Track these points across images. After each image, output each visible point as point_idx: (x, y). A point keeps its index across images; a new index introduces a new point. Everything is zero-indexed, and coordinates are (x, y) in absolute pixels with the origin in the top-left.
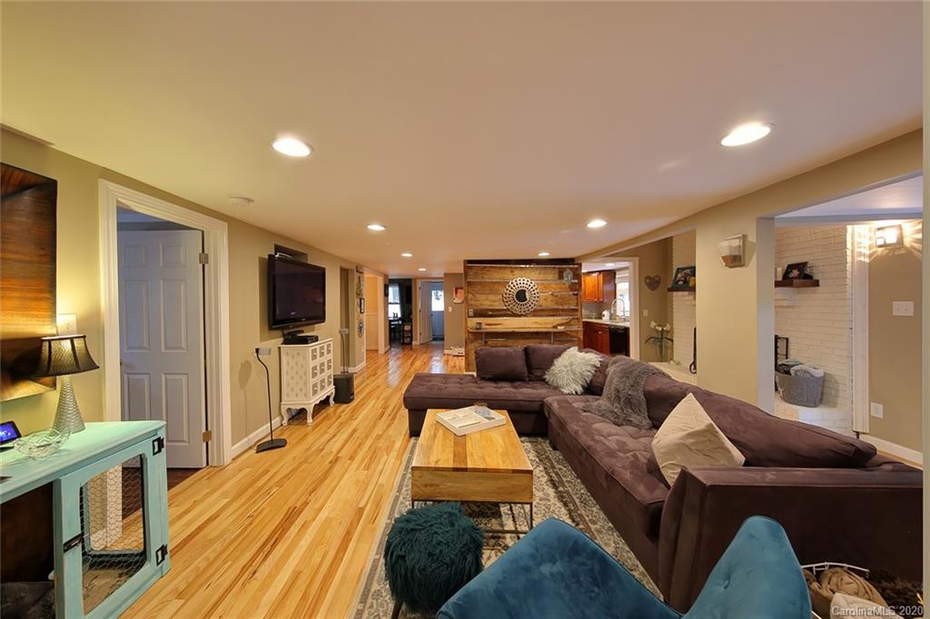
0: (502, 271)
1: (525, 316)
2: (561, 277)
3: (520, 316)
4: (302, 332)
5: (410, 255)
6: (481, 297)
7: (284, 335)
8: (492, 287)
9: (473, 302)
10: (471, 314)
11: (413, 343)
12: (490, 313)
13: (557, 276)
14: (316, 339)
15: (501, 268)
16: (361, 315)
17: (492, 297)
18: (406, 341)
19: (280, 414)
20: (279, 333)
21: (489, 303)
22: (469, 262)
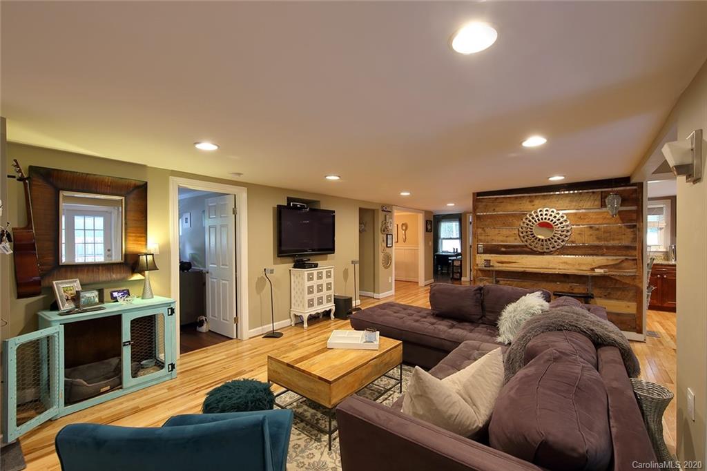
0: (517, 202)
1: (550, 253)
2: (603, 205)
3: (542, 254)
4: (309, 260)
5: (409, 194)
6: (490, 231)
7: (294, 262)
8: (506, 221)
9: (483, 238)
10: (481, 250)
11: (463, 279)
12: (503, 249)
13: (598, 203)
14: (316, 266)
15: (516, 198)
16: (388, 250)
17: (505, 232)
18: (455, 276)
19: (290, 318)
20: (290, 259)
21: (501, 238)
22: (479, 194)
